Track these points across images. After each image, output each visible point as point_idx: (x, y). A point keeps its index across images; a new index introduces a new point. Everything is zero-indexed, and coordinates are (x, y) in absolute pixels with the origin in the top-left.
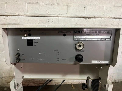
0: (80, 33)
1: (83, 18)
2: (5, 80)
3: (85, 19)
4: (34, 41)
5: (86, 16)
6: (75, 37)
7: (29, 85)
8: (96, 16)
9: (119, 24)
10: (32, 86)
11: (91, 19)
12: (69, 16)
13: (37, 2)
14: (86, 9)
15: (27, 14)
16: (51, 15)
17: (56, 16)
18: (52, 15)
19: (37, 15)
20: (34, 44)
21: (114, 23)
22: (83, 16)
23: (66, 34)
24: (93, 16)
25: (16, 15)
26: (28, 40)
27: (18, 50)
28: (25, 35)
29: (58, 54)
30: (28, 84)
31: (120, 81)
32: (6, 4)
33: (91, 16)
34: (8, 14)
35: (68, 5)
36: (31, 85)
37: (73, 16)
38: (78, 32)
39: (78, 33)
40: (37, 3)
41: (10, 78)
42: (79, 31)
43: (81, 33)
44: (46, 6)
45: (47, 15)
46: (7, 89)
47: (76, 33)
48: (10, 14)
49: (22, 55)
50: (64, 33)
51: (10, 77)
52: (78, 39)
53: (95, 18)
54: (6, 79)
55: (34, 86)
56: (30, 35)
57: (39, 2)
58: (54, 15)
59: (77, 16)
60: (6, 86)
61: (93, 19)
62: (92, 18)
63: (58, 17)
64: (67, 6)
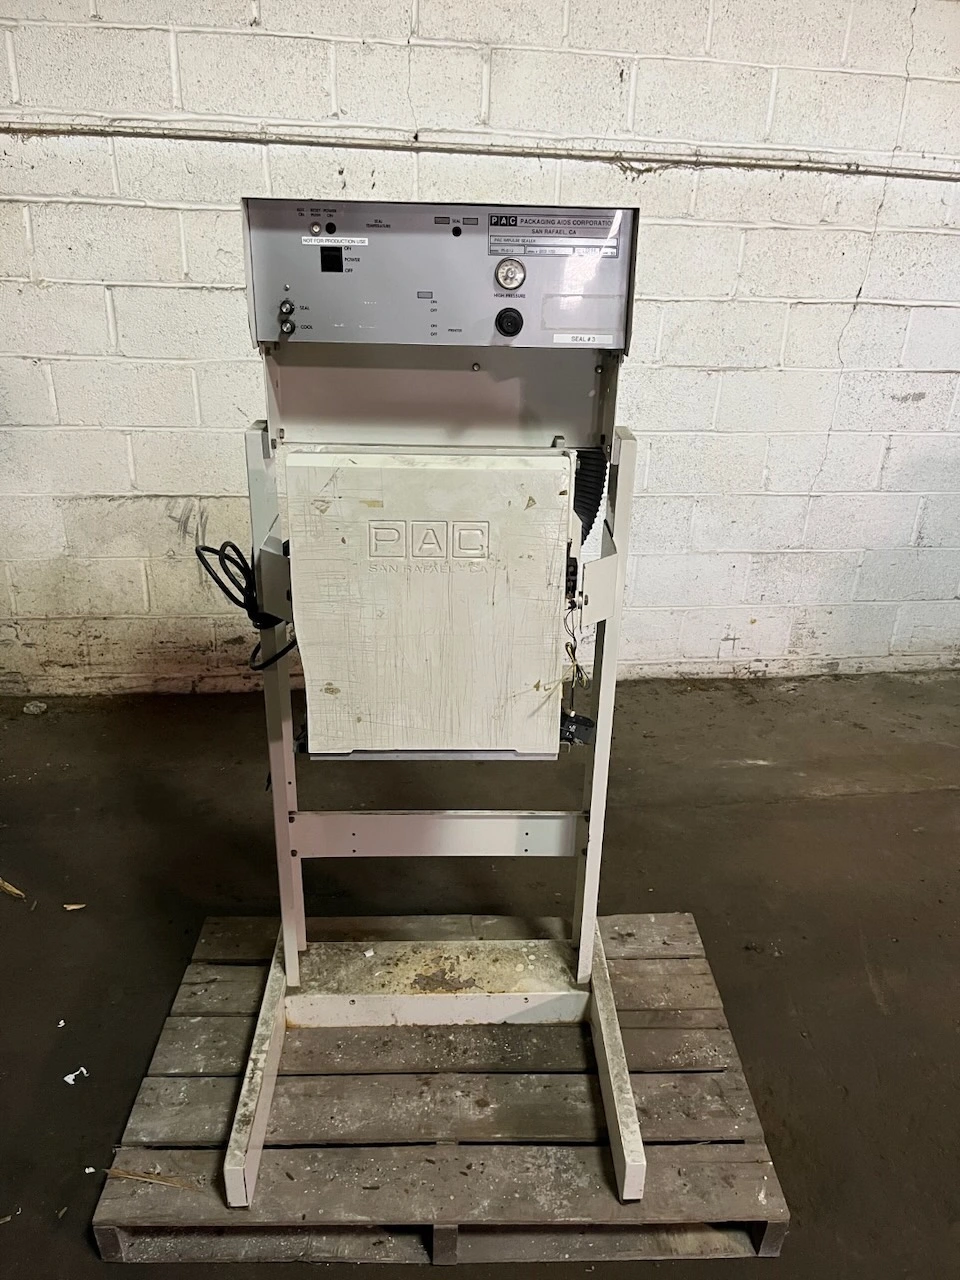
0: (510, 225)
1: (610, 160)
2: (26, 645)
3: (624, 169)
4: (345, 254)
5: (629, 148)
6: (493, 239)
7: (206, 687)
8: (711, 151)
9: (883, 217)
10: (228, 694)
11: (673, 173)
12: (500, 141)
13: (255, 23)
14: (630, 84)
15: (180, 121)
16: (360, 134)
17: (398, 138)
18: (373, 135)
19: (253, 131)
20: (346, 265)
21: (844, 206)
22: (611, 148)
23: (460, 225)
24: (683, 149)
25: (96, 124)
26: (324, 249)
27: (287, 289)
28: (316, 229)
29: (434, 306)
30: (196, 673)
31: (872, 668)
32: (11, 29)
33: (671, 149)
34: (31, 121)
35: (490, 50)
36: (221, 682)
37: (529, 144)
38: (504, 221)
39: (504, 225)
40: (256, 30)
41: (66, 625)
42: (506, 218)
43: (515, 225)
44: (326, 59)
45: (332, 134)
46: (44, 706)
47: (496, 224)
48: (49, 121)
49: (302, 308)
50: (453, 225)
51: (62, 617)
52: (506, 248)
53: (697, 164)
54: (36, 636)
55: (242, 694)
56: (331, 229)
57: (270, 25)
58: (383, 135)
59: (561, 147)
60: (36, 689)
61: (684, 172)
62: (677, 163)
63: (418, 150)
64: (489, 60)
